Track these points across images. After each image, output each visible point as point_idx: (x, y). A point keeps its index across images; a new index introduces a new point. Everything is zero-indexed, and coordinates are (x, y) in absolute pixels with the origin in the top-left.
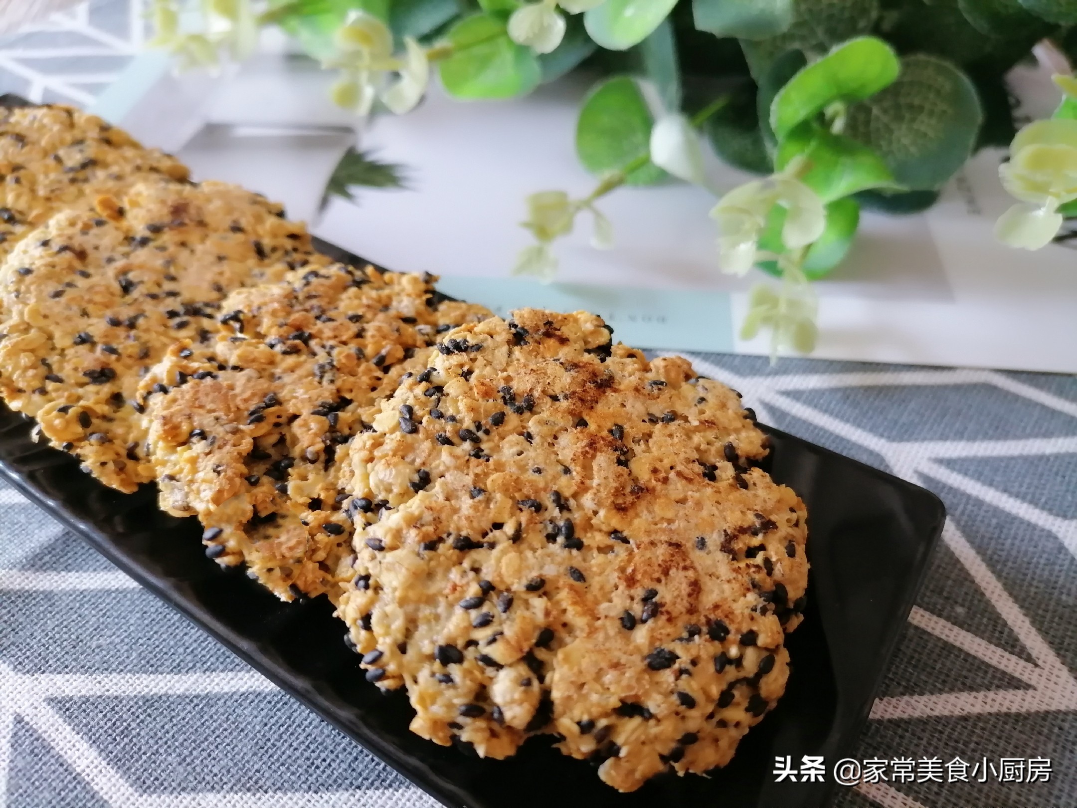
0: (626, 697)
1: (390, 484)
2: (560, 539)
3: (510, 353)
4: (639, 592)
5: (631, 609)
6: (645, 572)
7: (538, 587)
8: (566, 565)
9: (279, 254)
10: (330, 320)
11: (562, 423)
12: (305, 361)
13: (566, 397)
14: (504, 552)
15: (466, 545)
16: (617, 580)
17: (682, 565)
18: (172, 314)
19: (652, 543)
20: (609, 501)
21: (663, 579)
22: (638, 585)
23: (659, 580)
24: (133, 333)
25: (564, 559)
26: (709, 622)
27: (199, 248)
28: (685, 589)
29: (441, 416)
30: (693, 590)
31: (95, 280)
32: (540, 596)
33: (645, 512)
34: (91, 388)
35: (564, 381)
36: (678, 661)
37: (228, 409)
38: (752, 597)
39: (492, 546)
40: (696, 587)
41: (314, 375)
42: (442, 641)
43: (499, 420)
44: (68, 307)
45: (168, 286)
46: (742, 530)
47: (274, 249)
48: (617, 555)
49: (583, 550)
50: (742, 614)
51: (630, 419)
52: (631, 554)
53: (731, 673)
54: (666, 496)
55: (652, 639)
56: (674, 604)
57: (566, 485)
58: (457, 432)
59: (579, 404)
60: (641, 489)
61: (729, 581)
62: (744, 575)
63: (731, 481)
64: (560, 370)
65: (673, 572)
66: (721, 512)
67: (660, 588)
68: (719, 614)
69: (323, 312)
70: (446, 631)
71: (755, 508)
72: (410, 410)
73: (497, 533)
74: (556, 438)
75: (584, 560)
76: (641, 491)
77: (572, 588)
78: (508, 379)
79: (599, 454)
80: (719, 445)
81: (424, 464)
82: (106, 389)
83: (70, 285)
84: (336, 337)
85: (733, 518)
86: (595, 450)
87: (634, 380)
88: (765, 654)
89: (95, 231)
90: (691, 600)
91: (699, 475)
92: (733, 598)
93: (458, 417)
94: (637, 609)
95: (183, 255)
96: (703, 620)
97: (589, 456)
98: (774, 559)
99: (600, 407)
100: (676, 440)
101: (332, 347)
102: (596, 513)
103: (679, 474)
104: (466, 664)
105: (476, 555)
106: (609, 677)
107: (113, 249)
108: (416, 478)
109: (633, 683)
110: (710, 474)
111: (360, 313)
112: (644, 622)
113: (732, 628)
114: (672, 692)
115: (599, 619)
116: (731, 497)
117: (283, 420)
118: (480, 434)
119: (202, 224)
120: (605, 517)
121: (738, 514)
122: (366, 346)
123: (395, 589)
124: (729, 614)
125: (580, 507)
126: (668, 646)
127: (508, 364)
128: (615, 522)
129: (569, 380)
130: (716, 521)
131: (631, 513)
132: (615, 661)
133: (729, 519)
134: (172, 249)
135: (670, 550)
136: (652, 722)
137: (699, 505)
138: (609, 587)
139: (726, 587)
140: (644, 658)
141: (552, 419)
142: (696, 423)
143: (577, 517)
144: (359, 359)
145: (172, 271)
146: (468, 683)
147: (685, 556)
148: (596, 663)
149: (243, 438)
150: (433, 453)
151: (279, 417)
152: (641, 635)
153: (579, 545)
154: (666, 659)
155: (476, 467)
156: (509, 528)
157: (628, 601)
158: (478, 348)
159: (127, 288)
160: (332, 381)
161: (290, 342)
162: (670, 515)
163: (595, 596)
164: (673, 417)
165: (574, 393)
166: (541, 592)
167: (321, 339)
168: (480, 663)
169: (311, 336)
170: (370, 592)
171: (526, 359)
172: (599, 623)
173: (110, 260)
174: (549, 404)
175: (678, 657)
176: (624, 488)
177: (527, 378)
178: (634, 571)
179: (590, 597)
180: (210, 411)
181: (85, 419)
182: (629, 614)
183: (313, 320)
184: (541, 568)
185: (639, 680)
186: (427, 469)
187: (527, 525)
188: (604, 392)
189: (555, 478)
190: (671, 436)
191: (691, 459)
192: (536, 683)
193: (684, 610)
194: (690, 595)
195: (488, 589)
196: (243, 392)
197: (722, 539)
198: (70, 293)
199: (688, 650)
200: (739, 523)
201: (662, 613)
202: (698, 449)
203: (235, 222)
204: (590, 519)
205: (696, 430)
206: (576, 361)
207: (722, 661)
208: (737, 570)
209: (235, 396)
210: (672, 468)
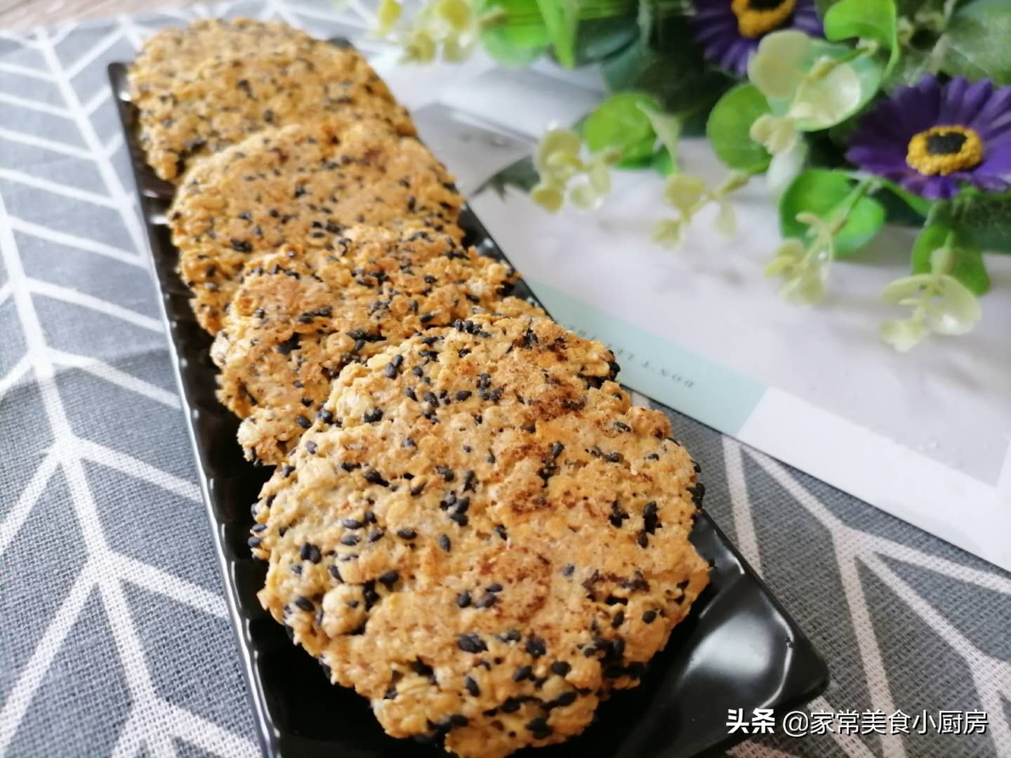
0: (424, 657)
1: (350, 408)
2: (451, 510)
3: (510, 350)
4: (487, 581)
5: (471, 591)
6: (503, 569)
7: (410, 537)
8: (443, 531)
9: (423, 213)
10: (410, 272)
11: (513, 421)
12: (370, 295)
13: (530, 402)
14: (400, 498)
15: (375, 479)
16: (475, 564)
17: (540, 578)
18: (317, 225)
19: (526, 550)
20: (510, 499)
21: (515, 581)
22: (490, 575)
23: (510, 581)
24: (281, 226)
25: (443, 526)
26: (532, 636)
27: (368, 185)
28: (528, 599)
29: (420, 374)
30: (535, 604)
31: (282, 179)
32: (406, 545)
33: (536, 521)
34: (229, 252)
35: (538, 388)
36: (484, 652)
37: (291, 305)
38: (585, 637)
39: (394, 489)
40: (540, 602)
41: (369, 307)
42: (311, 540)
43: (464, 396)
44: (250, 191)
45: (328, 204)
46: (613, 578)
47: (424, 208)
48: (489, 545)
49: (464, 528)
50: (566, 645)
51: (574, 443)
52: (501, 549)
53: (529, 688)
54: (563, 518)
55: (474, 624)
56: (510, 605)
57: (483, 471)
58: (423, 392)
59: (538, 412)
60: (544, 503)
61: (573, 613)
62: (590, 615)
63: (633, 533)
64: (541, 379)
65: (526, 581)
66: (604, 553)
67: (507, 588)
68: (544, 635)
69: (410, 264)
70: (319, 535)
71: (640, 566)
72: (401, 359)
73: (405, 481)
74: (501, 430)
75: (461, 536)
76: (544, 504)
77: (434, 550)
78: (493, 370)
79: (527, 458)
80: (643, 499)
81: (384, 404)
82: (239, 256)
83: (263, 176)
84: (405, 287)
85: (611, 564)
86: (526, 454)
87: (601, 414)
88: (570, 690)
89: (306, 145)
90: (528, 611)
91: (605, 515)
92: (567, 627)
93: (432, 381)
94: (477, 595)
95: (353, 187)
96: (528, 631)
97: (517, 456)
98: (626, 616)
99: (554, 423)
100: (604, 478)
101: (397, 293)
102: (494, 503)
103: (588, 506)
104: (318, 566)
105: (377, 489)
106: (419, 634)
107: (308, 163)
108: (371, 412)
109: (436, 649)
110: (617, 519)
111: (436, 277)
112: (477, 607)
113: (549, 652)
114: (464, 674)
115: (440, 585)
116: (623, 546)
117: (325, 329)
118: (441, 401)
119: (382, 169)
120: (500, 511)
121: (619, 563)
122: (423, 303)
123: (303, 486)
124: (555, 640)
125: (484, 492)
126: (484, 636)
127: (502, 358)
128: (504, 519)
129: (542, 390)
130: (595, 558)
131: (522, 518)
132: (431, 624)
133: (607, 562)
134: (349, 179)
135: (538, 562)
136: (434, 689)
137: (588, 539)
138: (465, 565)
139: (567, 616)
140: (456, 635)
141: (506, 414)
142: (634, 472)
143: (477, 499)
144: (410, 310)
145: (338, 195)
146: (311, 581)
147: (548, 573)
148: (415, 618)
149: (287, 329)
150: (397, 399)
151: (325, 326)
152: (467, 615)
153: (463, 522)
154: (475, 646)
155: (421, 424)
156: (415, 483)
157: (473, 584)
158: (487, 335)
159: (298, 194)
160: (378, 318)
161: (367, 276)
162: (555, 534)
163: (449, 567)
164: (617, 458)
165: (539, 402)
166: (409, 542)
167: (393, 283)
168: (329, 571)
169: (387, 279)
170: (287, 480)
171: (520, 360)
172: (438, 589)
173: (301, 170)
174: (513, 402)
175: (486, 649)
176: (530, 495)
177: (508, 374)
178: (494, 563)
179: (444, 565)
180: (278, 300)
181: (212, 271)
182: (467, 594)
183: (397, 267)
184: (420, 523)
185: (441, 649)
186: (383, 409)
187: (430, 486)
188: (567, 413)
189: (477, 461)
190: (602, 473)
191: (607, 498)
192: (361, 608)
193: (515, 614)
194: (529, 606)
195: (370, 519)
196: (310, 297)
197: (590, 576)
198: (259, 181)
199: (498, 648)
200: (614, 571)
201: (495, 607)
202: (619, 494)
203: (407, 177)
204: (487, 506)
205: (632, 478)
206: (561, 378)
207: (525, 674)
208: (585, 608)
209: (302, 297)
210: (586, 498)
